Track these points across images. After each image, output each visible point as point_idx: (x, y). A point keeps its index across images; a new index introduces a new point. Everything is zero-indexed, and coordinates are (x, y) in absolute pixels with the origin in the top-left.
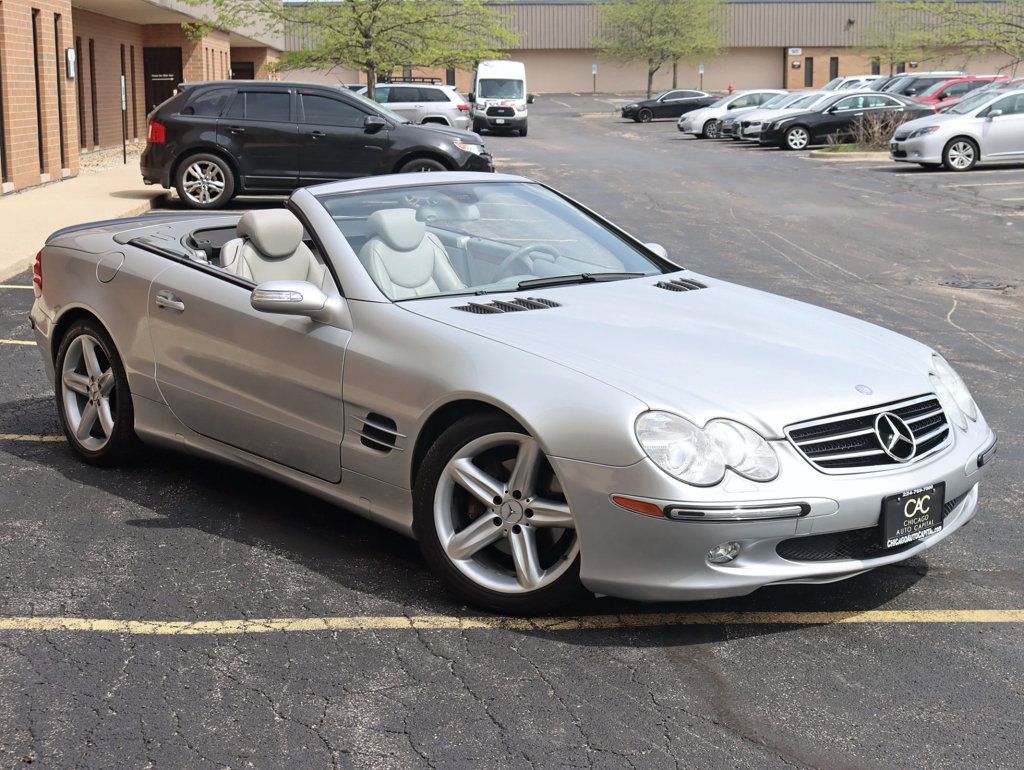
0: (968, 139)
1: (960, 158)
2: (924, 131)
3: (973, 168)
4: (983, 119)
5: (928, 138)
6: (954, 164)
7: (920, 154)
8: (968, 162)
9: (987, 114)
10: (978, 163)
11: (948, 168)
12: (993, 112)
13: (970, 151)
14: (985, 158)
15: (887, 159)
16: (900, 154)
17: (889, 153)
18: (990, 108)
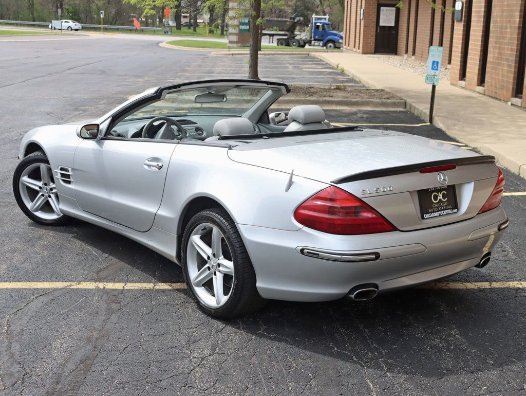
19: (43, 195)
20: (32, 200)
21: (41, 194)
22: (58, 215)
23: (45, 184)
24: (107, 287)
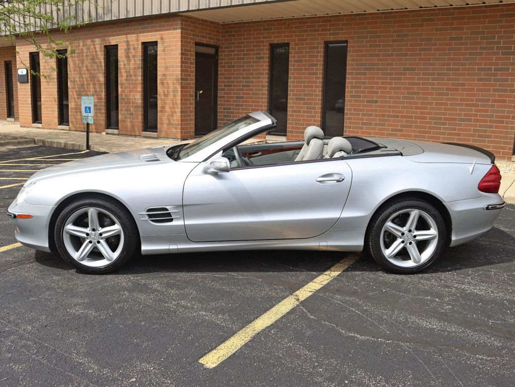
19: (90, 242)
20: (77, 249)
21: (87, 241)
22: (108, 260)
23: (94, 230)
24: (302, 299)
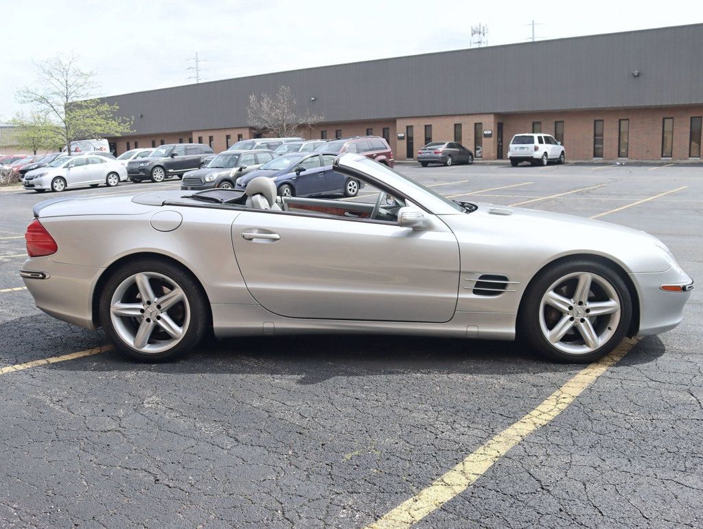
0: (61, 178)
1: (59, 186)
2: (41, 175)
3: (64, 190)
4: (66, 169)
5: (43, 178)
6: (56, 189)
7: (41, 185)
8: (62, 188)
9: (67, 166)
10: (66, 188)
11: (53, 190)
12: (70, 166)
13: (63, 183)
14: (69, 186)
15: (22, 189)
16: (29, 186)
17: (23, 186)
18: (68, 164)
